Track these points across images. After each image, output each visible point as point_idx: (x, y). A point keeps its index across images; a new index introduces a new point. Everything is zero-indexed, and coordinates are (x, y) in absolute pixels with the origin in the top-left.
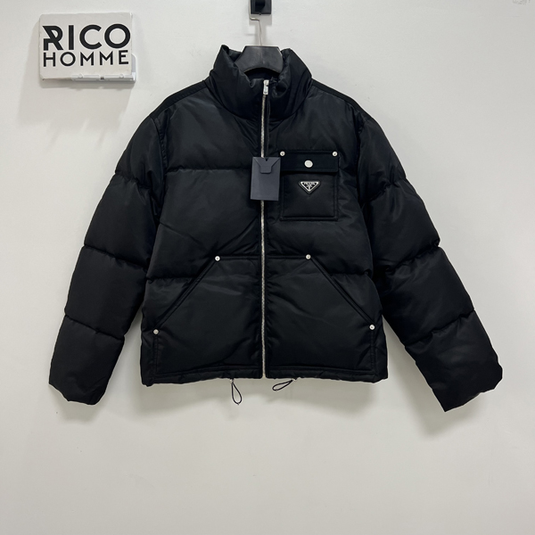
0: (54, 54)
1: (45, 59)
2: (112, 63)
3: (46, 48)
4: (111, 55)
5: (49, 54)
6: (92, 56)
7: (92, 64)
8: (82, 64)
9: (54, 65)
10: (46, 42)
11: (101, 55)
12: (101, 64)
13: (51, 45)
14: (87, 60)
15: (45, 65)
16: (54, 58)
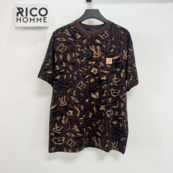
0: (20, 18)
1: (17, 19)
2: (41, 22)
3: (18, 15)
4: (41, 19)
5: (19, 18)
6: (34, 19)
7: (34, 22)
8: (30, 22)
9: (20, 22)
10: (18, 13)
11: (37, 19)
12: (37, 22)
13: (20, 15)
14: (32, 20)
15: (17, 22)
16: (20, 19)
